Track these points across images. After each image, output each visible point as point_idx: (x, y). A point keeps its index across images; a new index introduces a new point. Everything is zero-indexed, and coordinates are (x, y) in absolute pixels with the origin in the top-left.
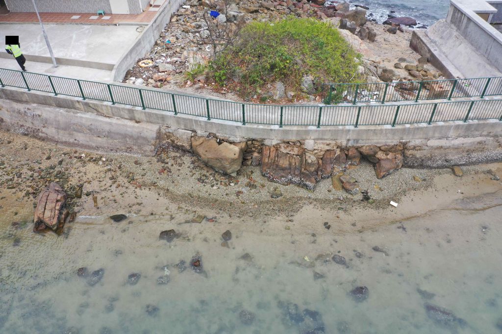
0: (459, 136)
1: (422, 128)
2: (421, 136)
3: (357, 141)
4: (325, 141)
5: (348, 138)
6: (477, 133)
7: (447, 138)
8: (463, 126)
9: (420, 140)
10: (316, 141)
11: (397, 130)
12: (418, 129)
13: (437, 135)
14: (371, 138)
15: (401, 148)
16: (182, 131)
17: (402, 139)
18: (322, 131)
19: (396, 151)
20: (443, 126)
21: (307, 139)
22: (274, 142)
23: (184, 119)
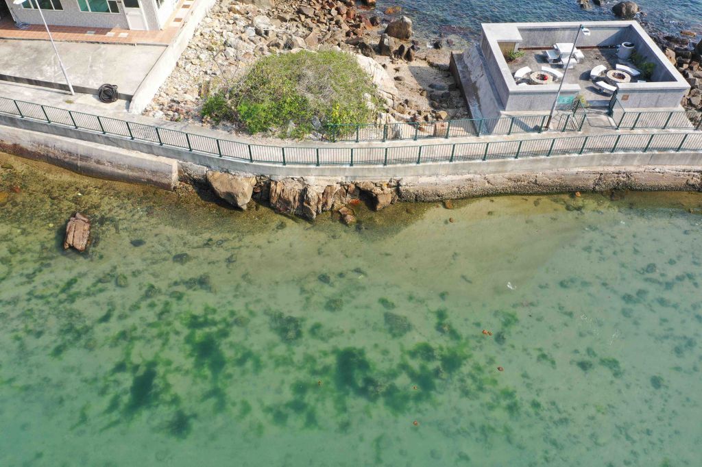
0: (448, 174)
1: (411, 167)
2: (412, 174)
3: (355, 177)
4: (325, 178)
5: (346, 175)
6: (464, 171)
7: (437, 175)
8: (449, 165)
9: (412, 177)
10: (317, 178)
11: (390, 169)
12: (408, 167)
13: (427, 173)
14: (367, 175)
15: (396, 184)
16: (197, 166)
17: (395, 176)
18: (322, 168)
19: (392, 186)
20: (430, 165)
21: (308, 175)
22: (280, 178)
23: (199, 156)
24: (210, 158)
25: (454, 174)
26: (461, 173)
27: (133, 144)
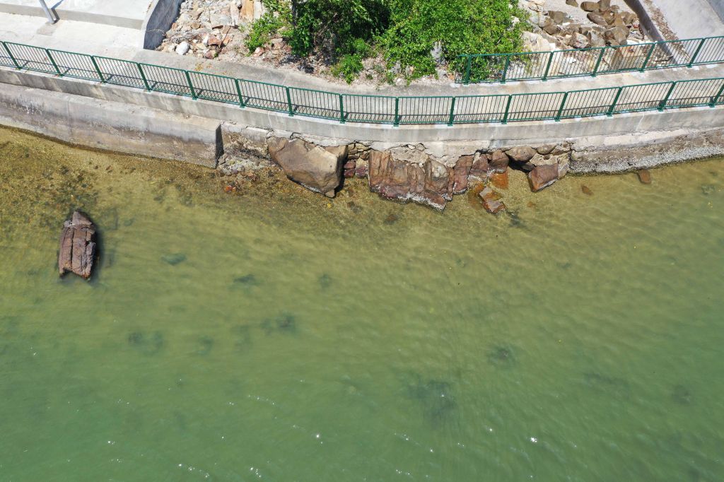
0: (650, 130)
1: (596, 122)
2: (596, 132)
3: (504, 141)
4: (459, 144)
5: (492, 137)
6: (676, 124)
7: (633, 133)
8: (657, 116)
9: (594, 137)
10: (446, 143)
11: (563, 126)
12: (592, 123)
13: (619, 129)
14: (524, 137)
15: (567, 149)
16: (252, 130)
17: (569, 136)
18: (455, 130)
19: (559, 153)
20: (628, 118)
21: (433, 141)
22: (387, 146)
23: (256, 114)
24: (273, 117)
25: (658, 129)
26: (671, 129)
27: (149, 98)
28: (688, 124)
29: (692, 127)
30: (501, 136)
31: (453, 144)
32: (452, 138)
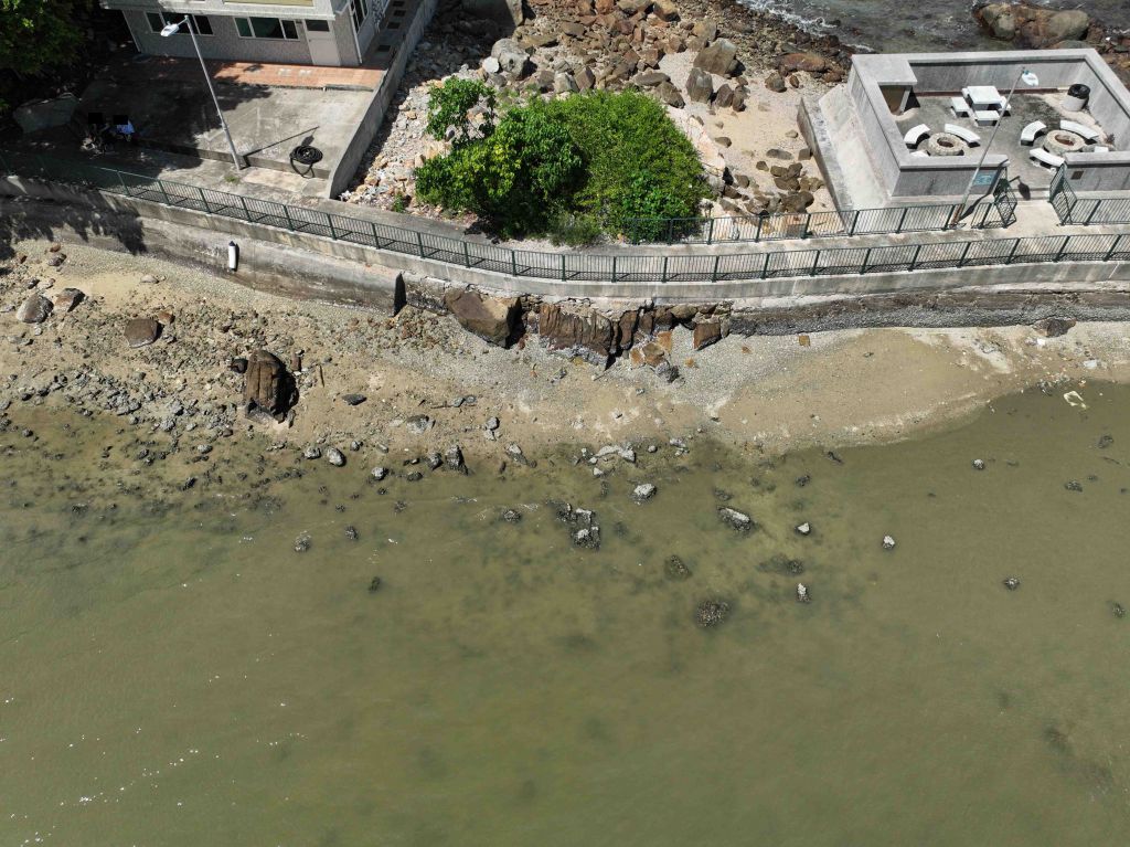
0: (806, 293)
1: (752, 285)
2: (753, 294)
3: (666, 299)
4: (622, 300)
5: (654, 295)
6: (831, 290)
7: (789, 296)
8: (809, 281)
9: (752, 299)
10: (611, 299)
11: (720, 287)
12: (748, 285)
13: (775, 292)
14: (685, 296)
15: (727, 309)
16: (431, 280)
17: (727, 297)
18: (619, 286)
19: (720, 312)
20: (780, 282)
21: (598, 296)
22: (556, 299)
23: (435, 265)
24: (451, 269)
25: (814, 294)
26: (825, 293)
27: (336, 247)
28: (842, 290)
29: (847, 292)
30: (663, 294)
31: (618, 300)
32: (617, 294)
